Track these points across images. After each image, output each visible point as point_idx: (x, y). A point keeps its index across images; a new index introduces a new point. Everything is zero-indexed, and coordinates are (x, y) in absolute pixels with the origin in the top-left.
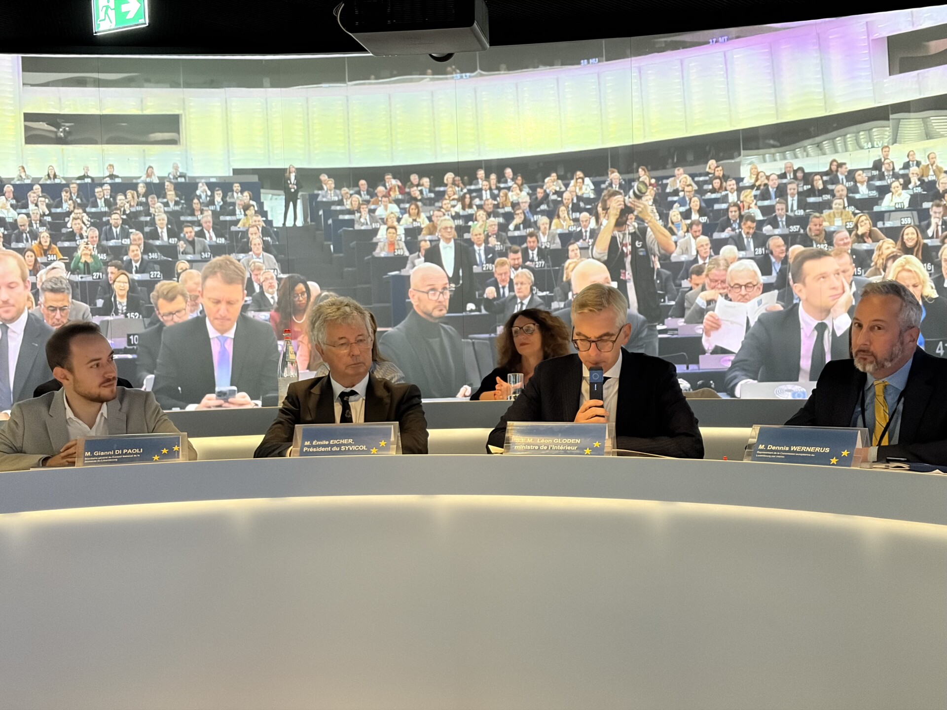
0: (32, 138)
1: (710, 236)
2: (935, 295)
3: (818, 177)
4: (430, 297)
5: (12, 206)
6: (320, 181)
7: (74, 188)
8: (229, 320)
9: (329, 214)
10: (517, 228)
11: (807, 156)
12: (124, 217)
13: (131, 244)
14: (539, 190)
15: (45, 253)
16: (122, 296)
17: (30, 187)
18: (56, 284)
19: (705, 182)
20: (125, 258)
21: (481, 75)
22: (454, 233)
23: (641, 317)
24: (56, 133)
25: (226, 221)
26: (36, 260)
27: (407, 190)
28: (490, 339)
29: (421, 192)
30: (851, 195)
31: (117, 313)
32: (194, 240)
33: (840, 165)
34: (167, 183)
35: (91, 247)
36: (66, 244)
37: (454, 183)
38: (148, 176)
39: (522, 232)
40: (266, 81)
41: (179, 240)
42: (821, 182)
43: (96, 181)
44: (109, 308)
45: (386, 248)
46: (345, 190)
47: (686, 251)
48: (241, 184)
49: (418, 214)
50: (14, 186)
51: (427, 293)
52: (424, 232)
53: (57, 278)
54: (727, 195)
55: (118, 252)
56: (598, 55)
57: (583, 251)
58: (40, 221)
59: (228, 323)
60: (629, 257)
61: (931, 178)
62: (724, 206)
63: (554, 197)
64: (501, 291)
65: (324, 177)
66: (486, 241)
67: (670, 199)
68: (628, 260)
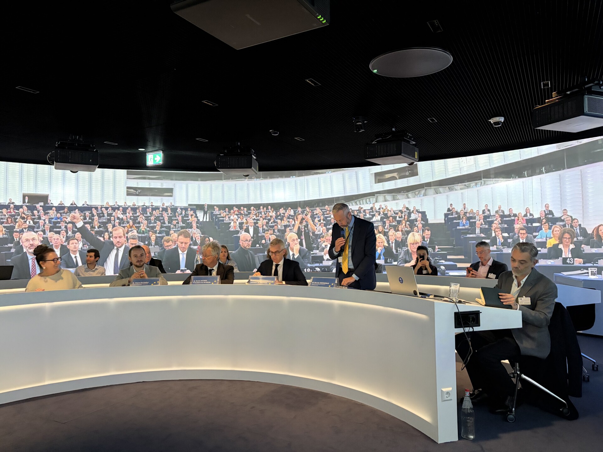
0: (128, 194)
1: (326, 227)
2: (387, 245)
3: (355, 211)
4: (246, 242)
5: (122, 213)
6: (214, 208)
7: (140, 209)
8: (185, 248)
9: (217, 218)
10: (272, 223)
11: (353, 205)
12: (155, 217)
13: (157, 225)
14: (278, 212)
15: (131, 227)
16: (153, 241)
17: (127, 208)
18: (134, 237)
19: (325, 212)
20: (155, 229)
21: (262, 179)
22: (253, 224)
23: (307, 250)
24: (136, 193)
25: (186, 219)
26: (128, 229)
27: (240, 211)
28: (263, 255)
29: (244, 212)
30: (364, 217)
31: (151, 246)
32: (176, 225)
33: (362, 208)
34: (168, 208)
35: (145, 226)
36: (137, 225)
37: (254, 210)
38: (163, 205)
39: (273, 224)
40: (199, 179)
41: (171, 224)
42: (356, 213)
43: (147, 207)
44: (149, 244)
45: (233, 228)
46: (221, 211)
47: (319, 231)
48: (191, 209)
49: (243, 218)
50: (123, 208)
51: (245, 241)
52: (245, 223)
53: (134, 235)
54: (331, 216)
55: (154, 227)
56: (295, 175)
57: (290, 230)
58: (130, 218)
59: (185, 249)
60: (304, 232)
61: (386, 212)
62: (330, 219)
63: (283, 215)
64: (267, 241)
65: (215, 207)
66: (263, 227)
67: (315, 216)
68: (303, 233)
